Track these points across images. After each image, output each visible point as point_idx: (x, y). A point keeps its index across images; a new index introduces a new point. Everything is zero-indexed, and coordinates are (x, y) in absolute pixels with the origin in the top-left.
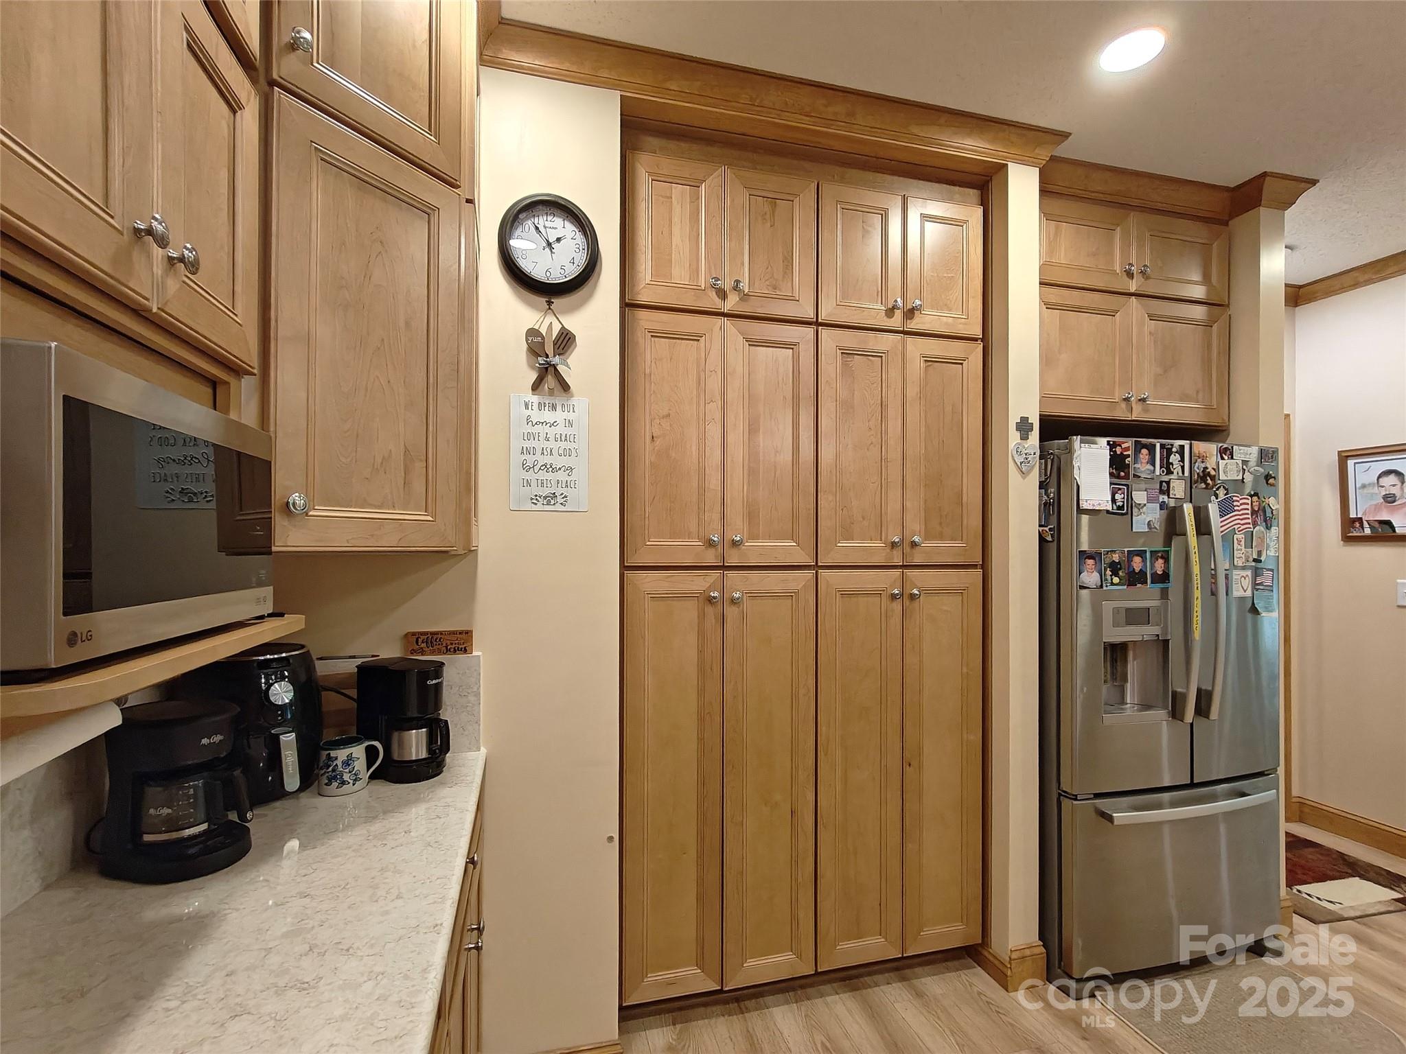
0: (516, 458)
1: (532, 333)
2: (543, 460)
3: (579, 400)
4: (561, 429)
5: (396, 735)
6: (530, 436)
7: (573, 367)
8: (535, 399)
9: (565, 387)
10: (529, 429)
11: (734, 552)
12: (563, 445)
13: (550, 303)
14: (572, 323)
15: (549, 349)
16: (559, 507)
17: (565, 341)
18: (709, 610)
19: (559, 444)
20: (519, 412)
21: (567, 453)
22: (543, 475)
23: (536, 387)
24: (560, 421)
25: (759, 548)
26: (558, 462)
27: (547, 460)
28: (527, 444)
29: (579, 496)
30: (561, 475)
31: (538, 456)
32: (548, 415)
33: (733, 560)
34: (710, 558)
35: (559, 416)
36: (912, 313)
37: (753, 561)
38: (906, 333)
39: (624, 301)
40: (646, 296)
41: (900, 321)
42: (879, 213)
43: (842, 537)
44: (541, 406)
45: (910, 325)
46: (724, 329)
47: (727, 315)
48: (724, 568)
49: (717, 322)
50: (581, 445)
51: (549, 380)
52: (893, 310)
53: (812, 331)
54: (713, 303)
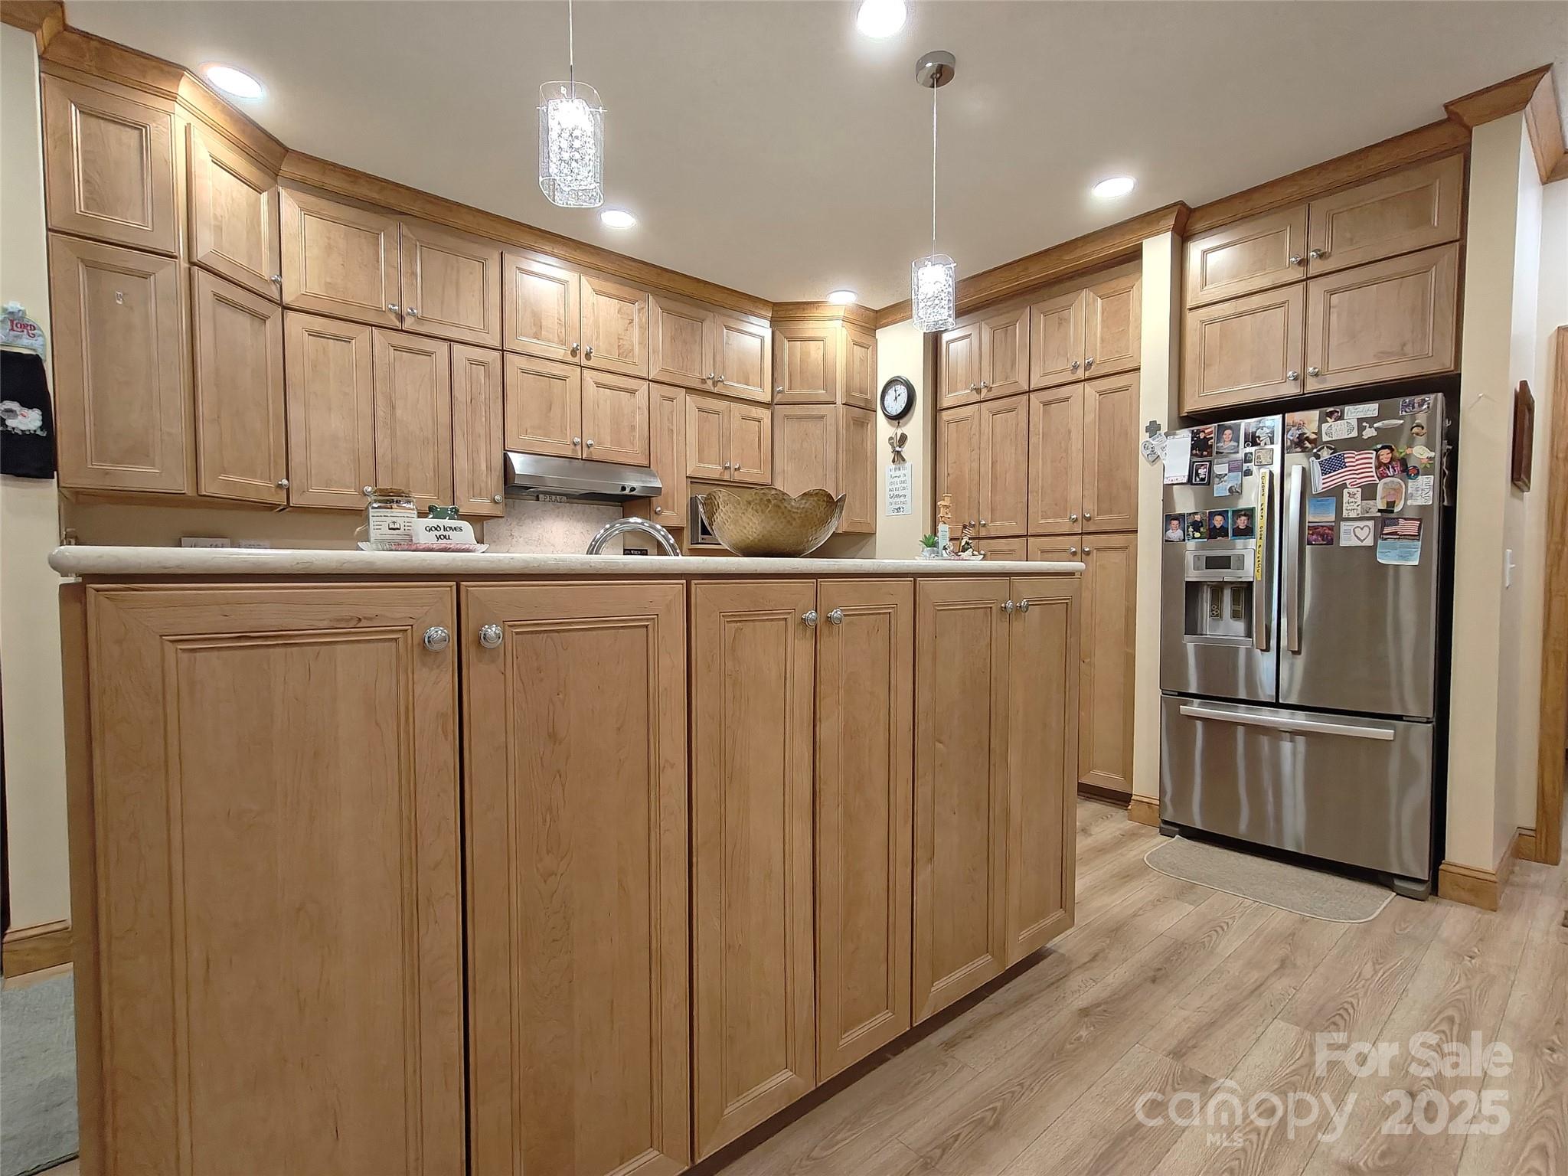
0: (888, 493)
1: (891, 438)
2: (896, 493)
3: (908, 465)
4: (902, 479)
6: (892, 483)
7: (906, 451)
8: (893, 466)
9: (904, 460)
10: (892, 480)
11: (983, 529)
12: (903, 485)
13: (898, 423)
14: (905, 430)
15: (896, 444)
16: (901, 513)
17: (903, 439)
19: (901, 485)
20: (888, 473)
21: (904, 489)
22: (897, 500)
23: (894, 461)
24: (902, 475)
26: (901, 493)
27: (898, 492)
28: (891, 487)
29: (908, 508)
30: (902, 499)
31: (894, 492)
32: (898, 473)
33: (983, 534)
35: (901, 472)
36: (1090, 364)
37: (993, 534)
38: (1085, 380)
39: (936, 409)
40: (945, 404)
41: (1081, 374)
42: (1069, 307)
43: (1043, 518)
44: (895, 469)
45: (1088, 374)
46: (979, 410)
47: (981, 402)
48: (979, 538)
49: (977, 405)
50: (908, 484)
51: (898, 458)
52: (1075, 368)
53: (1025, 397)
54: (975, 397)
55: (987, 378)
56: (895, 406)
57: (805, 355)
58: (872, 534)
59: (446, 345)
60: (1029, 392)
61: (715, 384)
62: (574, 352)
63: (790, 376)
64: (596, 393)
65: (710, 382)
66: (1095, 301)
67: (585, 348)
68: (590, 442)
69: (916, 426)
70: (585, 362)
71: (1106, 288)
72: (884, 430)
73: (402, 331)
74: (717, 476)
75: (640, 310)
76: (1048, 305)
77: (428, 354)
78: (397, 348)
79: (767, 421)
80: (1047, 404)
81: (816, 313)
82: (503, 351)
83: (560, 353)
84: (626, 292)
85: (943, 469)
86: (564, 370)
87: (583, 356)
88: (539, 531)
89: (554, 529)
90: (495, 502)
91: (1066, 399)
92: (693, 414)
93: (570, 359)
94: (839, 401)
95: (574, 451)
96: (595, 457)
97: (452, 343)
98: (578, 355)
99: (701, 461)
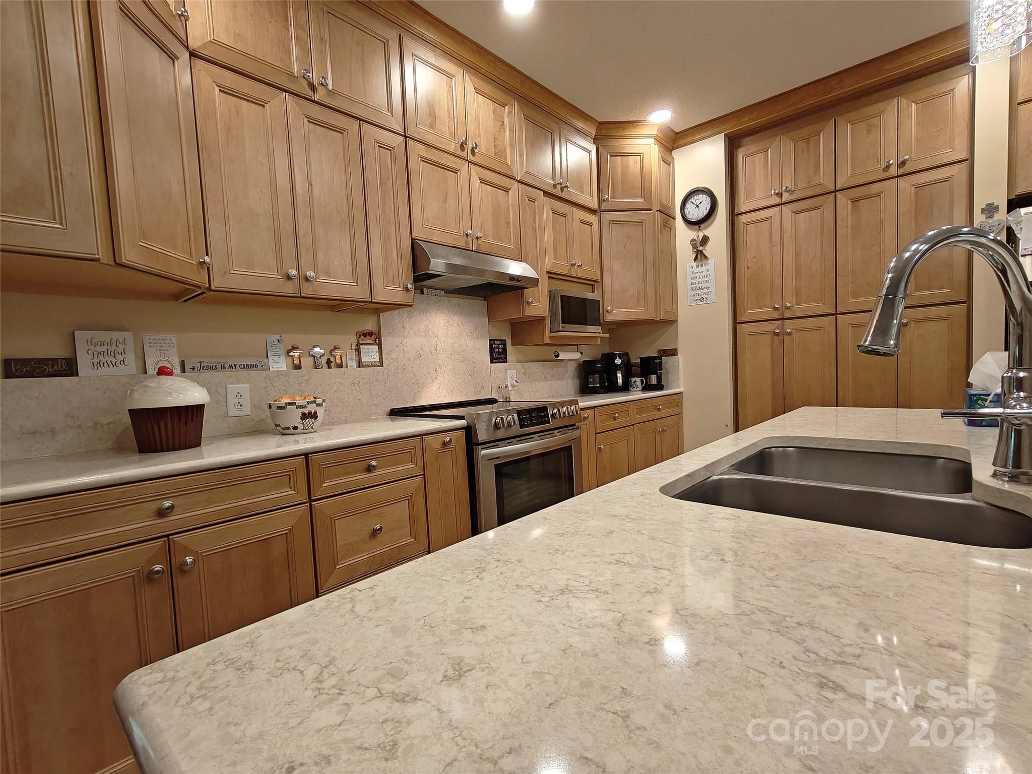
0: (690, 287)
1: (693, 240)
2: (698, 286)
3: (711, 261)
4: (705, 273)
5: (648, 377)
6: (694, 278)
7: (708, 250)
8: (695, 264)
9: (706, 257)
10: (694, 275)
11: (788, 311)
12: (706, 279)
13: (699, 227)
14: (708, 232)
15: (698, 245)
16: (705, 302)
17: (705, 240)
18: (776, 338)
19: (704, 279)
20: (689, 270)
21: (707, 282)
22: (699, 291)
23: (695, 259)
24: (704, 270)
25: (801, 308)
26: (704, 285)
27: (700, 285)
28: (693, 281)
29: (712, 297)
30: (705, 291)
31: (697, 285)
32: (700, 269)
33: (787, 315)
34: (776, 315)
35: (704, 268)
36: (903, 163)
37: (798, 315)
38: (898, 176)
39: (733, 215)
40: (743, 209)
41: (893, 171)
42: (879, 115)
43: (853, 297)
44: (697, 266)
45: (901, 171)
46: (781, 211)
47: (781, 204)
48: (783, 319)
49: (778, 208)
50: (712, 278)
51: (700, 256)
52: (888, 167)
53: (832, 196)
54: (777, 200)
55: (788, 183)
56: (696, 212)
57: (625, 168)
58: (674, 322)
59: (356, 123)
60: (836, 191)
61: (562, 189)
62: (462, 147)
63: (613, 185)
64: (480, 187)
65: (559, 187)
66: (908, 106)
67: (471, 144)
68: (479, 235)
69: (718, 229)
70: (470, 157)
71: (921, 95)
72: (683, 235)
73: (314, 101)
74: (565, 272)
75: (510, 113)
76: (853, 115)
77: (341, 131)
78: (312, 121)
79: (596, 226)
80: (855, 201)
81: (634, 132)
82: (406, 137)
83: (452, 147)
84: (499, 95)
85: (742, 264)
86: (455, 163)
87: (469, 152)
88: (425, 323)
89: (437, 322)
90: (407, 290)
91: (878, 195)
92: (548, 216)
93: (459, 152)
94: (654, 209)
95: (467, 242)
96: (482, 250)
97: (361, 122)
98: (466, 150)
99: (555, 258)
